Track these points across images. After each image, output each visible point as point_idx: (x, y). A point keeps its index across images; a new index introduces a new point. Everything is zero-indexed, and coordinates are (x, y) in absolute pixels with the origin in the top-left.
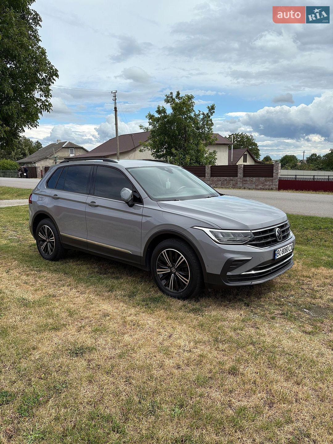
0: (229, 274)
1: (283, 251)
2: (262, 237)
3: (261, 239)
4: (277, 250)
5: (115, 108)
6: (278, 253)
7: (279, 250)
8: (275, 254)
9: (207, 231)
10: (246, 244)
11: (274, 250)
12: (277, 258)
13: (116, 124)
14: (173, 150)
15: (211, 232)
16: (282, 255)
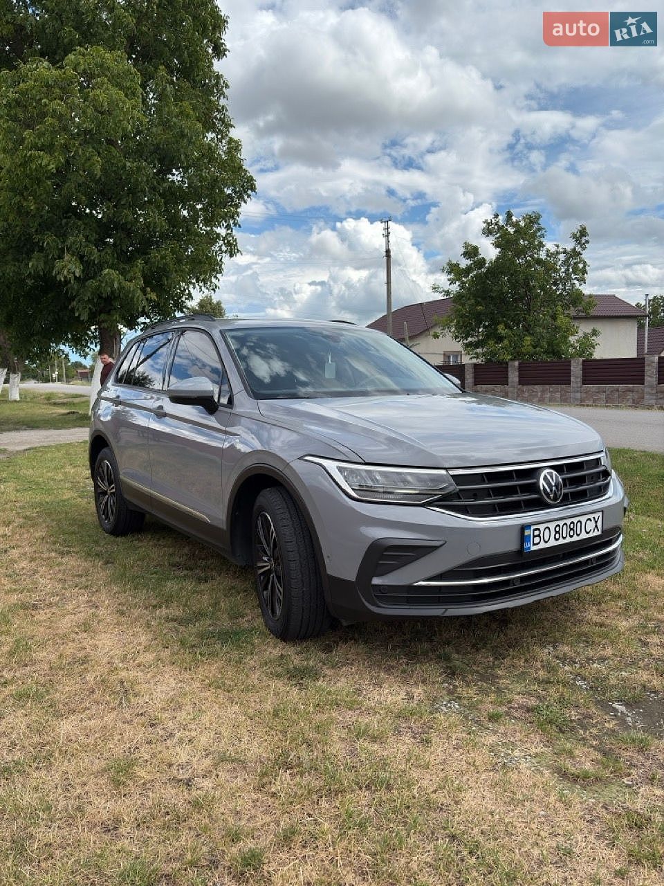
0: (376, 581)
1: (556, 532)
2: (488, 489)
3: (488, 493)
4: (533, 528)
5: (388, 252)
6: (539, 536)
7: (542, 527)
8: (523, 539)
9: (331, 466)
10: (430, 504)
11: (520, 527)
12: (533, 548)
13: (388, 283)
14: (501, 329)
15: (340, 469)
16: (552, 543)
